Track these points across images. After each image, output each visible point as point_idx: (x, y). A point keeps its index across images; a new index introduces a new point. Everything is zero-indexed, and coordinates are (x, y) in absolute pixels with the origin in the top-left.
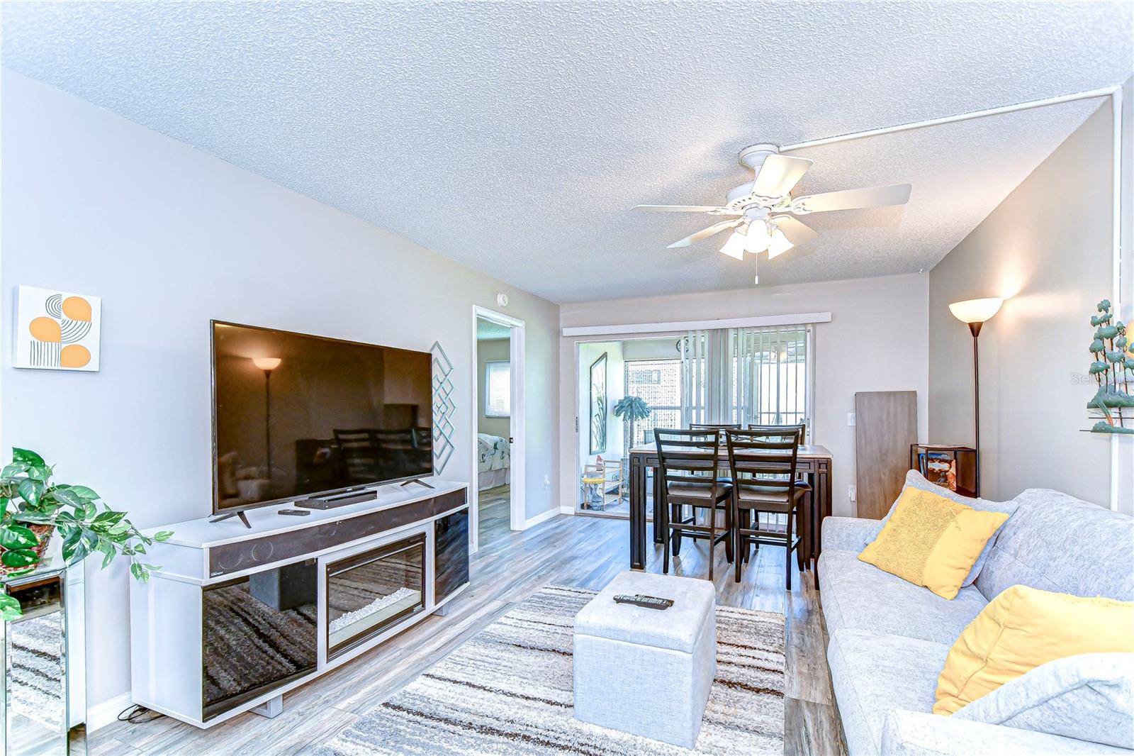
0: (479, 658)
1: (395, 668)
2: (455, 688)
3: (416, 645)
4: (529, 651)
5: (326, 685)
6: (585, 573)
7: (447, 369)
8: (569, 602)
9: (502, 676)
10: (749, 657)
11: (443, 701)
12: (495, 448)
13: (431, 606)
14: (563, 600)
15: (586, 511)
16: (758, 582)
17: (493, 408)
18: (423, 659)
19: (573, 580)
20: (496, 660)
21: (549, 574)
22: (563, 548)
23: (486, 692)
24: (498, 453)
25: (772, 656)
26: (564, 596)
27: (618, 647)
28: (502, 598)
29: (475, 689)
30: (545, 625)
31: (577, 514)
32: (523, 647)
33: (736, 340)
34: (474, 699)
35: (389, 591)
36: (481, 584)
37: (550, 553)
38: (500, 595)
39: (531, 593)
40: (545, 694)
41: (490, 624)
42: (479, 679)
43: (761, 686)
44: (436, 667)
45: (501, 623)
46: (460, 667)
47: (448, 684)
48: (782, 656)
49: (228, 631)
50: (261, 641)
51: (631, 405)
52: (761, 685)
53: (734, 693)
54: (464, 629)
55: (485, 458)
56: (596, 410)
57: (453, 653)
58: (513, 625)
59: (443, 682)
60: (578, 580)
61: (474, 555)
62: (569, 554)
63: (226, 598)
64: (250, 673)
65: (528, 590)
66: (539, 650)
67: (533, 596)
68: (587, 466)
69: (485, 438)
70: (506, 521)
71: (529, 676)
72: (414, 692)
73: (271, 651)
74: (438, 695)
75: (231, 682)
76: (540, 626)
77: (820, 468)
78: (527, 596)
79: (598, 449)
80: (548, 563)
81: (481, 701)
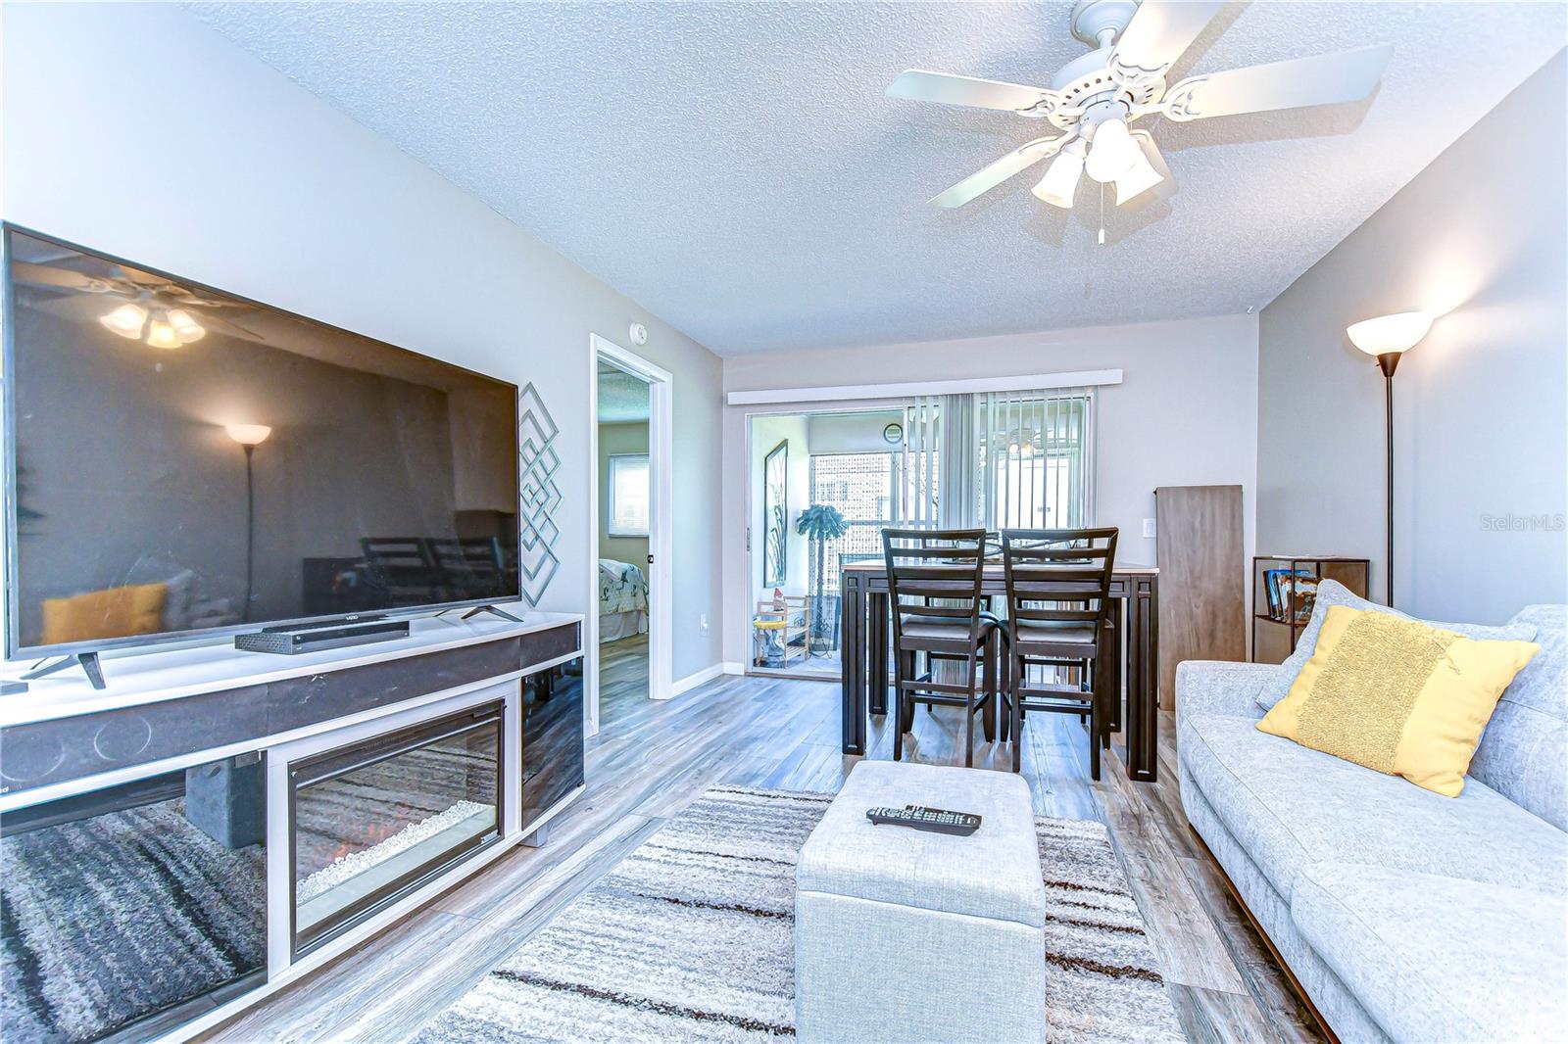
0: (602, 930)
1: (439, 960)
2: (555, 1001)
3: (484, 907)
4: (695, 911)
5: (293, 1006)
6: (774, 763)
7: (548, 433)
8: (752, 813)
9: (647, 968)
10: (1078, 904)
11: (530, 1032)
12: (624, 579)
13: (514, 833)
14: (744, 811)
15: (759, 669)
16: (1042, 771)
17: (620, 525)
18: (496, 936)
19: (754, 777)
20: (634, 935)
21: (715, 768)
22: (733, 724)
23: (616, 1007)
24: (628, 588)
25: (1114, 901)
26: (744, 803)
27: (889, 916)
28: (640, 810)
29: (595, 1002)
30: (719, 858)
31: (747, 675)
32: (683, 903)
33: (984, 413)
34: (593, 1025)
35: (444, 805)
36: (604, 787)
37: (712, 734)
38: (637, 804)
39: (688, 801)
40: (731, 1004)
41: (620, 859)
42: (603, 976)
43: (1115, 962)
44: (520, 954)
45: (640, 858)
46: (565, 951)
47: (543, 991)
48: (1128, 900)
49: (120, 896)
50: (179, 912)
51: (820, 519)
52: (1117, 961)
53: (1077, 980)
54: (576, 871)
55: (608, 594)
56: (773, 523)
57: (553, 923)
58: (662, 859)
59: (531, 986)
60: (763, 775)
61: (592, 739)
62: (744, 733)
63: (137, 827)
64: (134, 987)
65: (684, 795)
66: (712, 907)
67: (693, 805)
68: (760, 604)
69: (609, 564)
70: (643, 686)
71: (699, 964)
72: (472, 1015)
73: (194, 934)
74: (519, 1020)
75: (87, 1013)
76: (709, 861)
77: (1139, 589)
78: (683, 805)
79: (775, 580)
80: (713, 749)
81: (608, 1029)
